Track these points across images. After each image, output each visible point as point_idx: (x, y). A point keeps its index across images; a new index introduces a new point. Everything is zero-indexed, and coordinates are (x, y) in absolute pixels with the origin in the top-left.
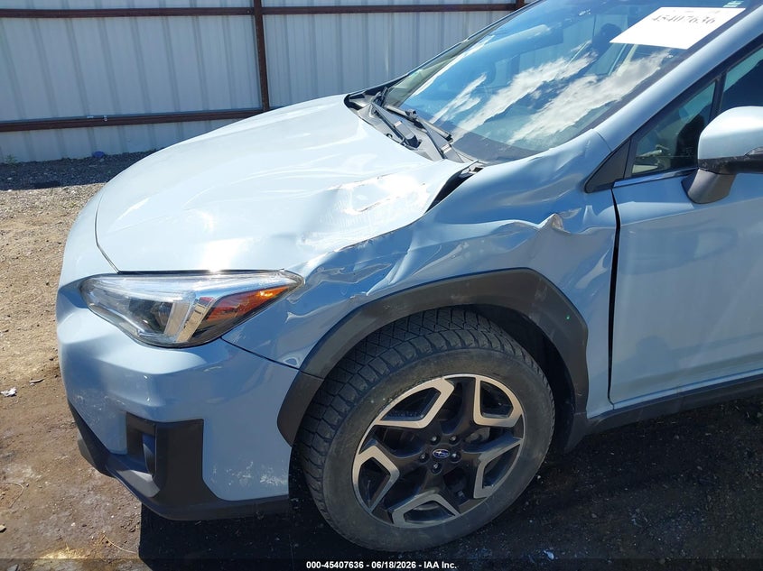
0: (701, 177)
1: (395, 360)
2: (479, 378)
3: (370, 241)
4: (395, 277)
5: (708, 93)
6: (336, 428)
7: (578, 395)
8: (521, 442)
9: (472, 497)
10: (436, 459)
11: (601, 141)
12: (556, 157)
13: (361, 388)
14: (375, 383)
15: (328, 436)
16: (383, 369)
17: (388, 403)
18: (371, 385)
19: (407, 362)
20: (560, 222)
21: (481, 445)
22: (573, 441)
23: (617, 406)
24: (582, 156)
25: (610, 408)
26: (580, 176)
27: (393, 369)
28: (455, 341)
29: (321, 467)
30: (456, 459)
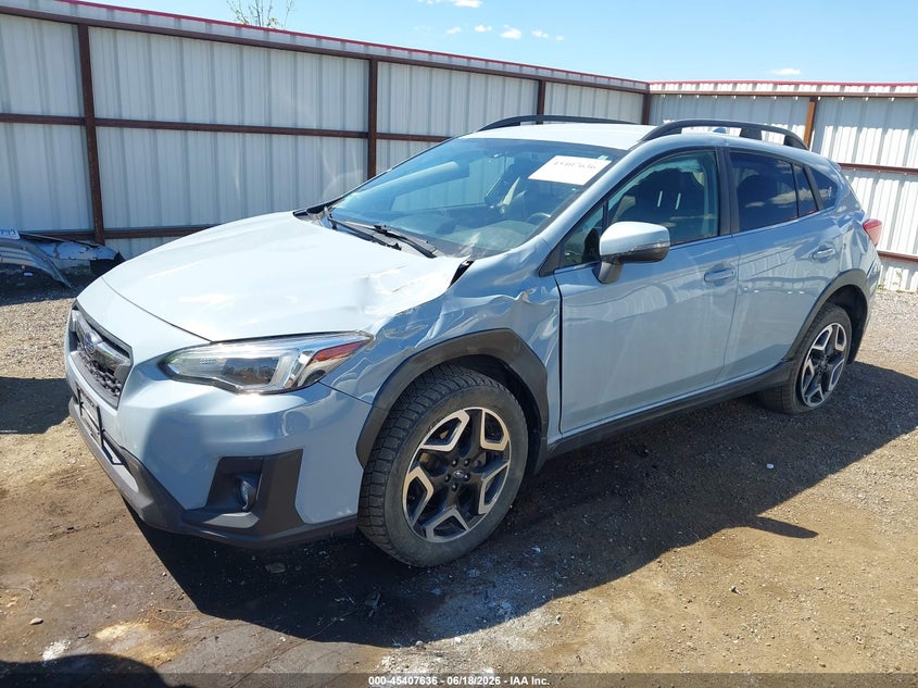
0: (605, 266)
1: (434, 396)
2: (485, 410)
3: (414, 309)
4: (433, 333)
5: (599, 214)
6: (397, 450)
7: (544, 423)
8: (508, 464)
9: (477, 514)
10: (456, 480)
11: (545, 244)
12: (519, 253)
13: (413, 418)
14: (423, 413)
15: (390, 458)
16: (427, 403)
17: (429, 430)
18: (420, 415)
19: (443, 396)
20: (526, 296)
21: (482, 469)
22: (539, 463)
23: (564, 436)
24: (534, 253)
25: (559, 437)
26: (534, 266)
27: (435, 402)
28: (471, 382)
29: (385, 484)
30: (467, 480)
